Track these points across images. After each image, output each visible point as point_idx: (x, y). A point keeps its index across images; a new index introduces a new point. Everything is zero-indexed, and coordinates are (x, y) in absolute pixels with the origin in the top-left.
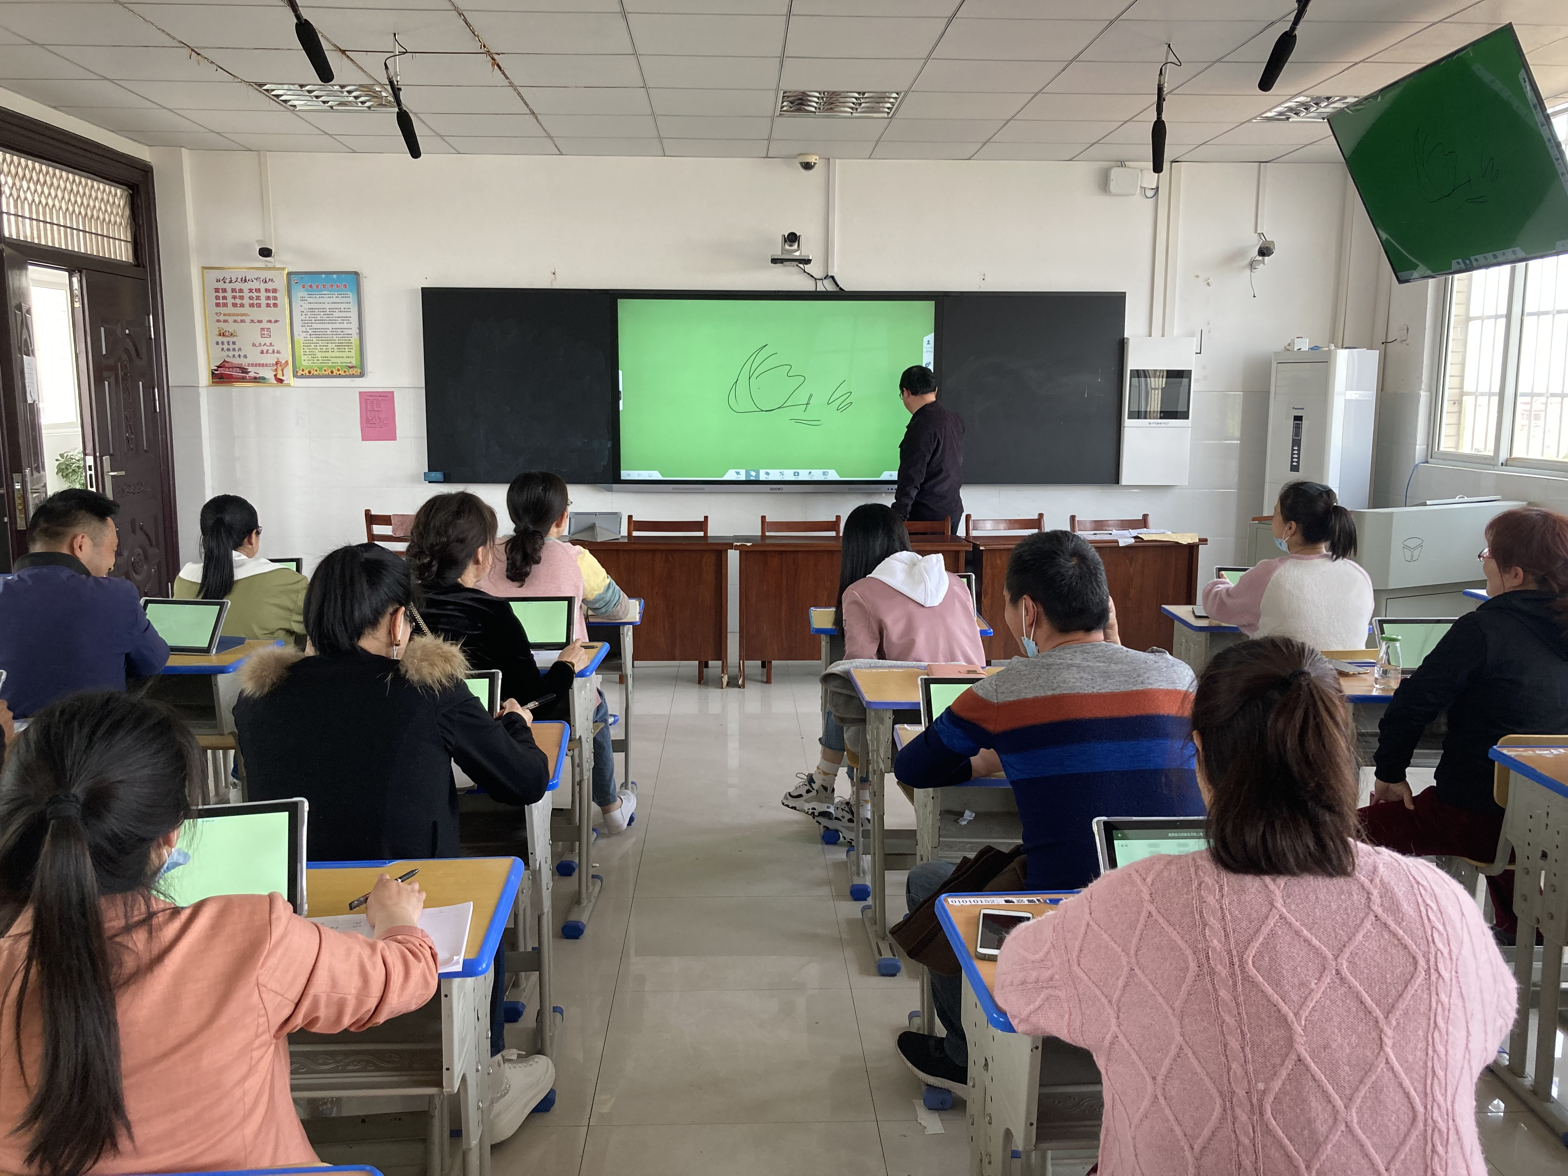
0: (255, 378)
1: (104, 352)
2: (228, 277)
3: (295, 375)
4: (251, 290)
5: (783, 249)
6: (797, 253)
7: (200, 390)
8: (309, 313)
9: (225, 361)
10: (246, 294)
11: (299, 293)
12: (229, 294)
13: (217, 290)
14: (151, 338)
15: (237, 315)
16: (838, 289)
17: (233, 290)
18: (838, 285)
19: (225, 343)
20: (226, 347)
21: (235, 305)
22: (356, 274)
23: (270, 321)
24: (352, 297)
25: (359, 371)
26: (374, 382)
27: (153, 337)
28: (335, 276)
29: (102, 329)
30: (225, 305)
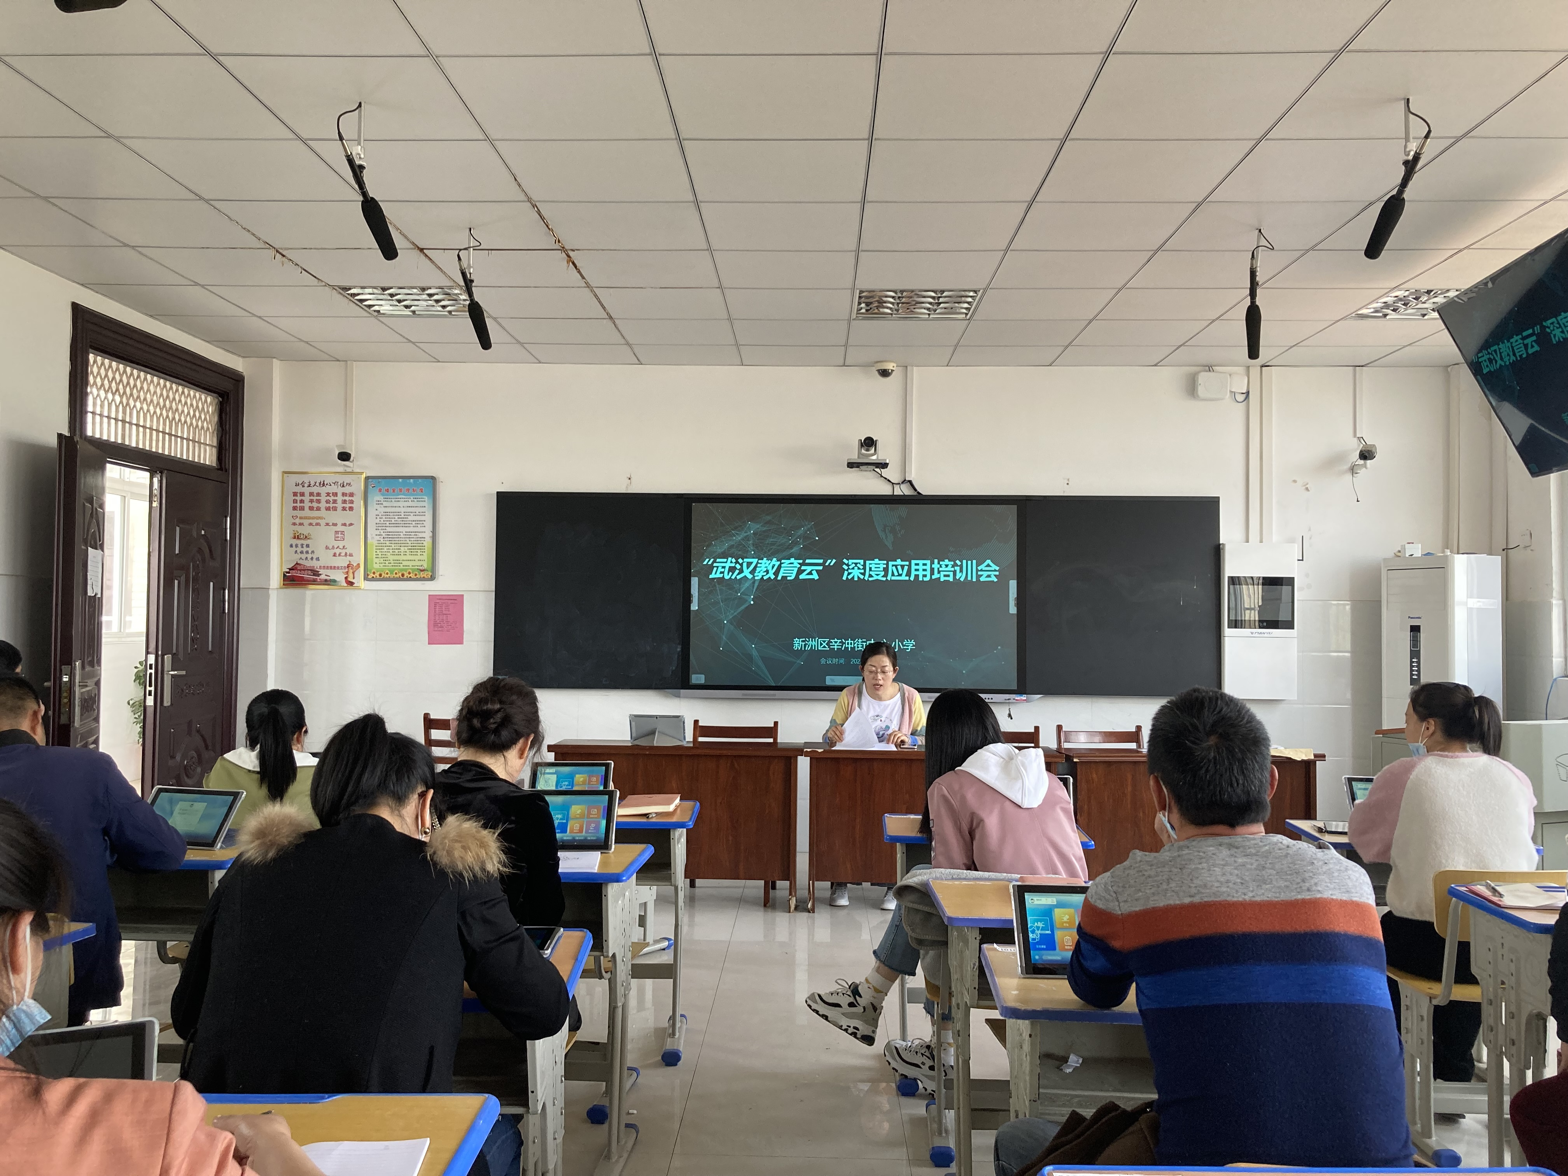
0: (326, 580)
1: (177, 552)
2: (307, 481)
3: (366, 578)
4: (328, 494)
5: (859, 453)
6: (874, 457)
7: (270, 591)
8: (384, 517)
9: (297, 564)
10: (323, 498)
11: (375, 497)
12: (307, 498)
13: (295, 494)
14: (226, 540)
15: (313, 518)
16: (915, 493)
17: (311, 494)
18: (915, 490)
19: (299, 546)
20: (299, 549)
21: (311, 508)
22: (433, 478)
23: (345, 525)
24: (427, 503)
25: (430, 574)
26: (443, 585)
27: (228, 538)
28: (412, 480)
29: (178, 529)
30: (302, 509)
